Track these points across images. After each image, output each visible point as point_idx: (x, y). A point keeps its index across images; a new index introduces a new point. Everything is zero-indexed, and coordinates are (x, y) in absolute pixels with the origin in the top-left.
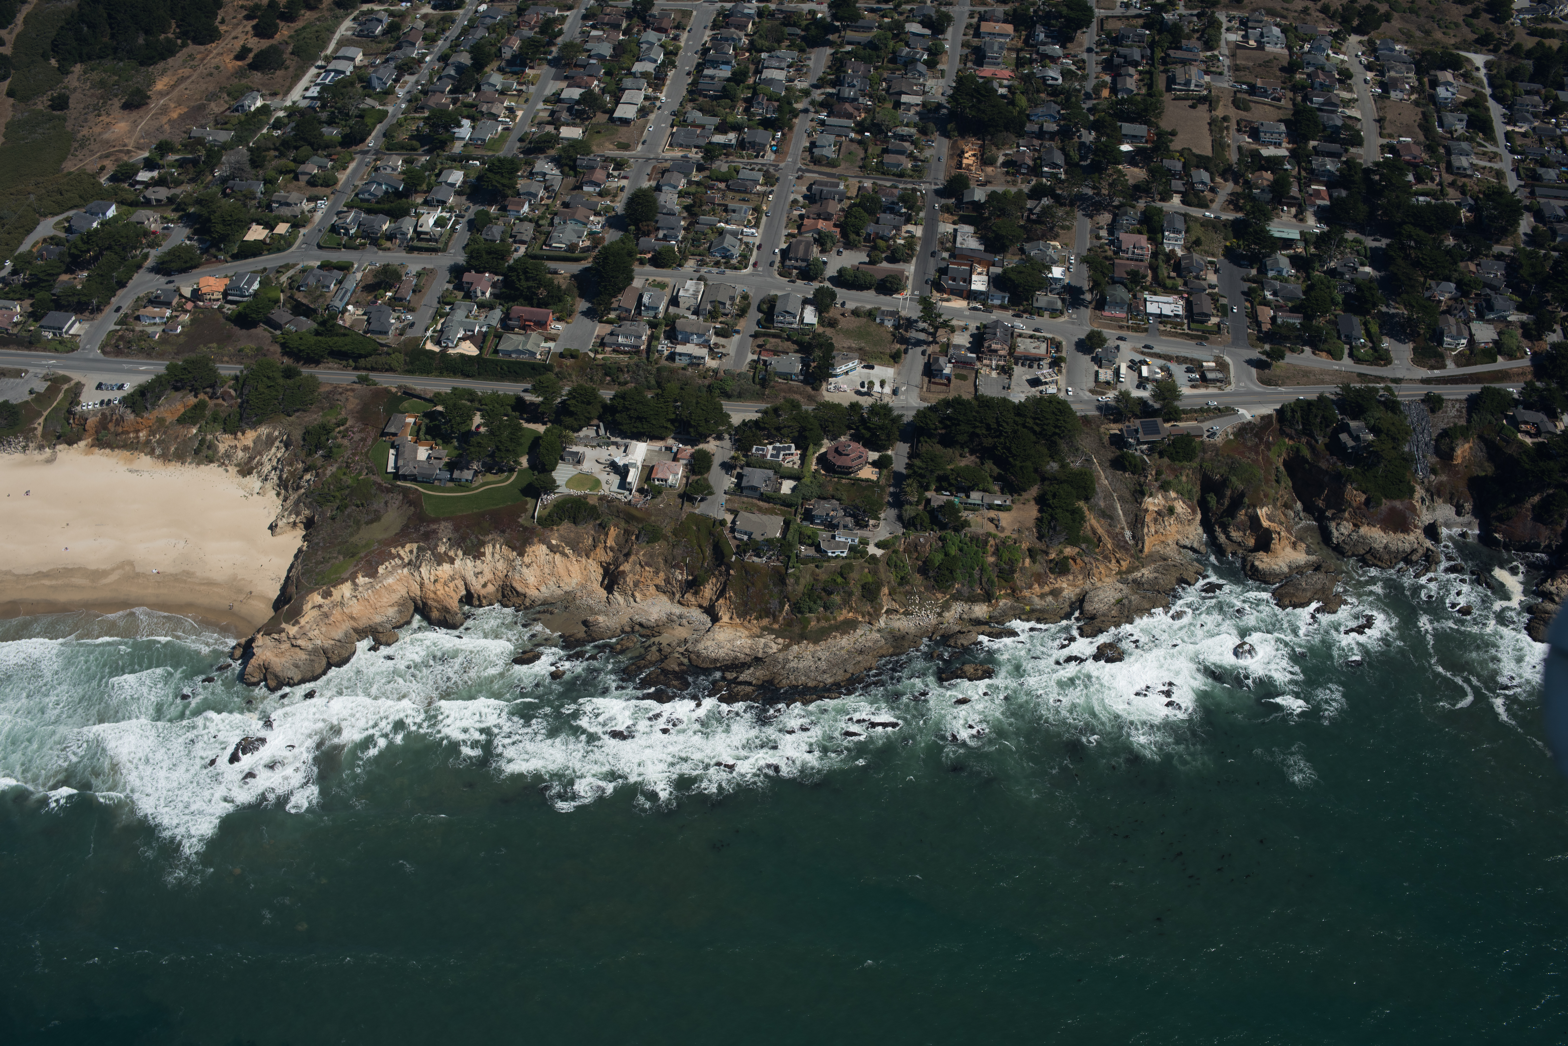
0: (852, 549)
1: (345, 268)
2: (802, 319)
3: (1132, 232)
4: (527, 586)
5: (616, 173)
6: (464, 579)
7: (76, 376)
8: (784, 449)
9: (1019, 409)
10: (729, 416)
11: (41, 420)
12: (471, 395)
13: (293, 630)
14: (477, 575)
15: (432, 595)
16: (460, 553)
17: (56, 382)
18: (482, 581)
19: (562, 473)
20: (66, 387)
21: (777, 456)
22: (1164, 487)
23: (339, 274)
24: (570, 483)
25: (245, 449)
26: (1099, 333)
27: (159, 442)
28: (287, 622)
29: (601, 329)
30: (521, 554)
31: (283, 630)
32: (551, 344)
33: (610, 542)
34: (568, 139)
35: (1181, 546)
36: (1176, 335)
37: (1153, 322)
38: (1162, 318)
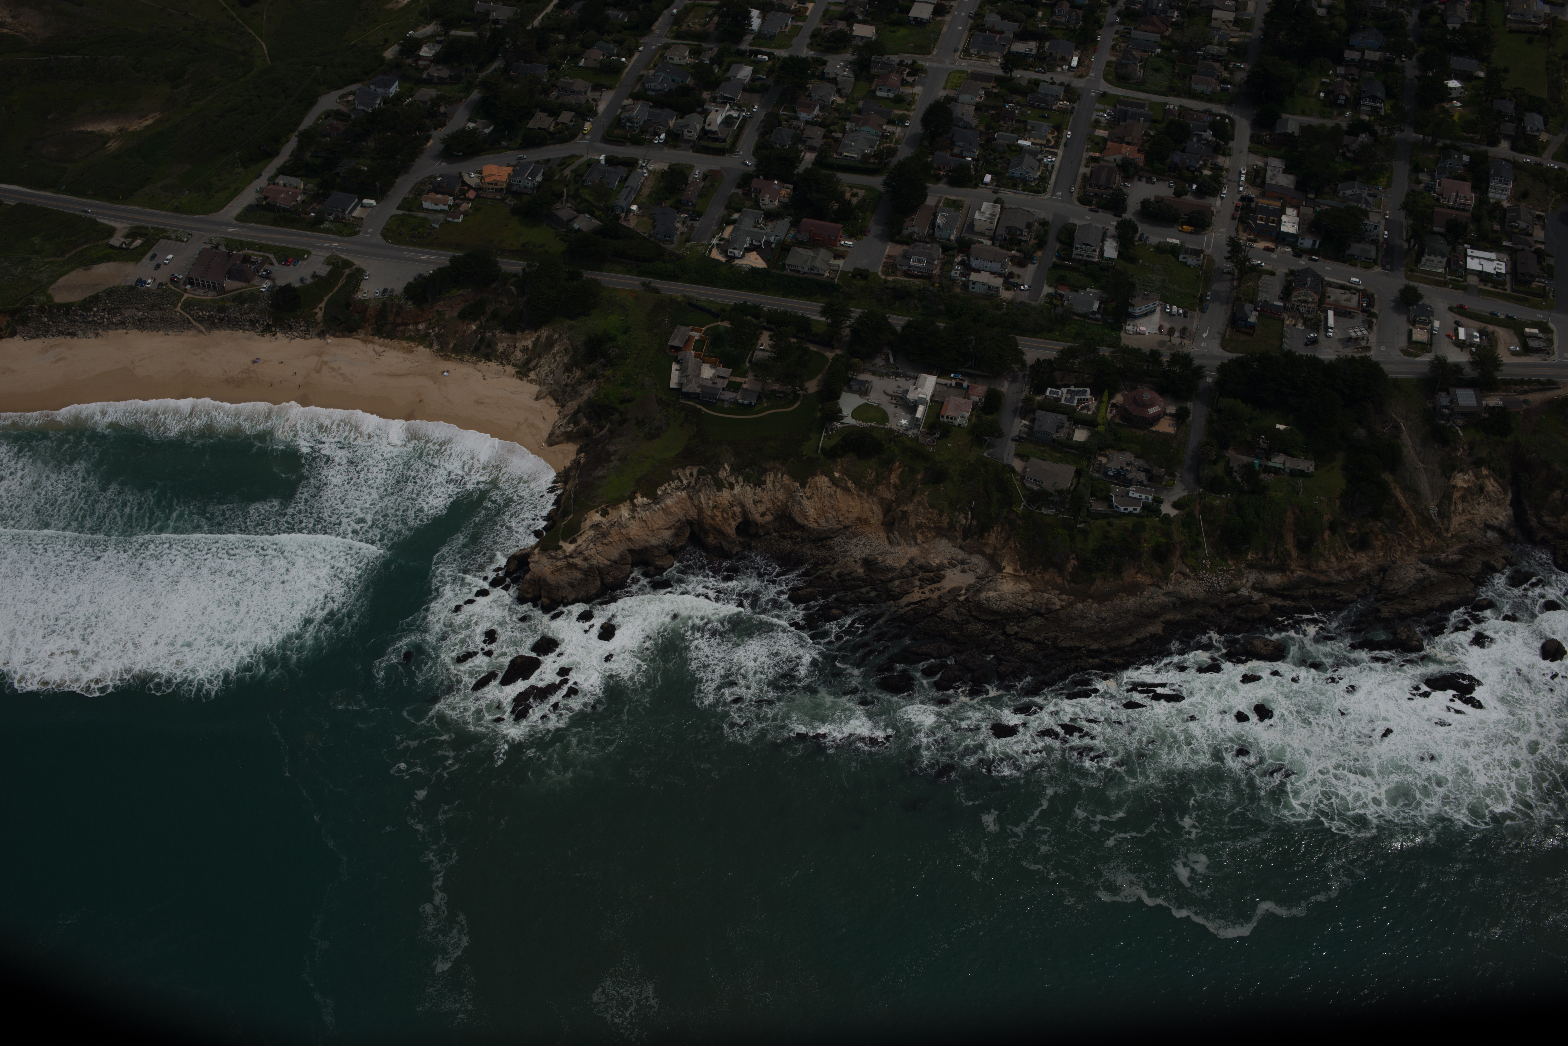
0: (1145, 507)
1: (631, 164)
2: (1102, 252)
3: (1455, 178)
4: (806, 517)
5: (910, 79)
6: (742, 505)
7: (358, 262)
8: (1078, 393)
9: (1329, 369)
10: (1022, 353)
11: (323, 305)
12: (756, 311)
13: (569, 548)
14: (755, 503)
15: (710, 521)
16: (740, 479)
17: (338, 266)
18: (762, 509)
19: (849, 403)
20: (347, 271)
21: (1071, 400)
22: (1478, 463)
23: (622, 170)
24: (856, 414)
25: (525, 350)
26: (1415, 289)
27: (438, 336)
28: (565, 540)
29: (891, 249)
30: (803, 486)
31: (561, 547)
32: (840, 263)
33: (894, 479)
34: (862, 38)
35: (1488, 527)
36: (1498, 295)
37: (1473, 280)
38: (1483, 276)
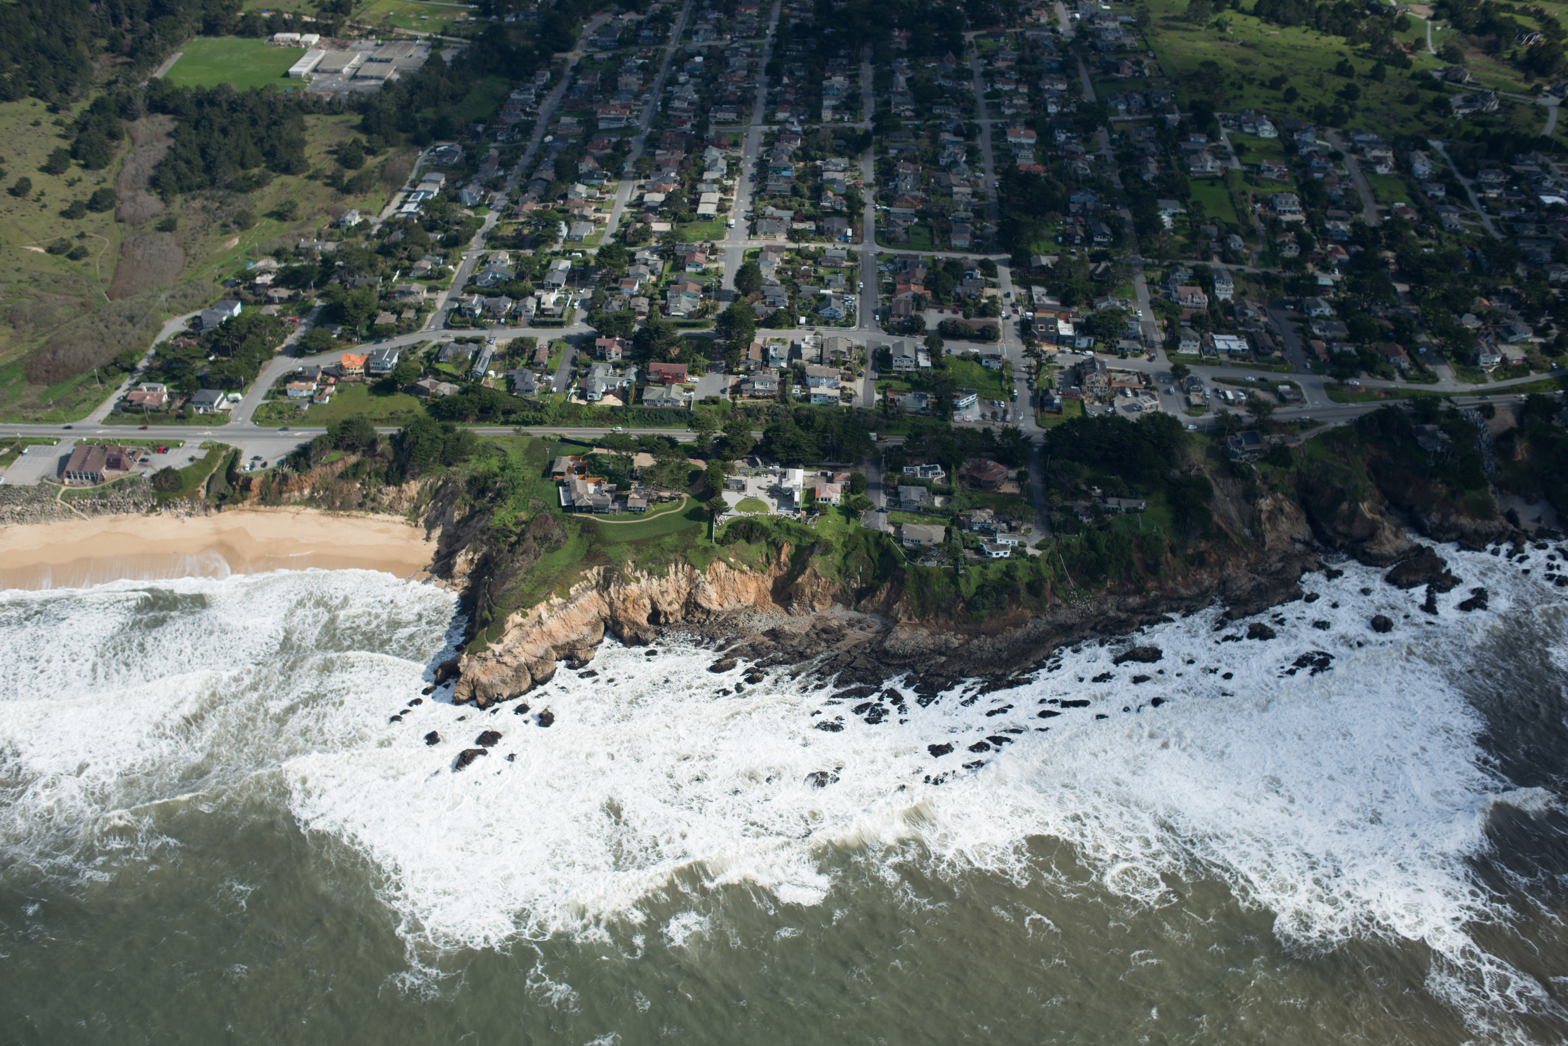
0: (1014, 550)
1: (479, 341)
2: (917, 363)
3: (1186, 285)
4: (710, 602)
5: (713, 257)
6: (651, 598)
7: (233, 444)
8: (931, 469)
9: (1136, 427)
11: (204, 483)
12: (626, 439)
13: (497, 648)
14: (662, 593)
15: (622, 614)
16: (645, 573)
17: (214, 449)
18: (667, 599)
19: (730, 498)
20: (224, 453)
21: (926, 475)
22: (1273, 490)
23: (474, 347)
24: (739, 506)
25: (410, 498)
26: (1181, 368)
27: (324, 498)
28: (489, 640)
29: (733, 379)
30: (703, 572)
31: (489, 648)
32: (692, 394)
33: (784, 558)
34: (660, 231)
35: (1294, 540)
36: (1247, 367)
37: (1224, 357)
38: (1230, 353)
